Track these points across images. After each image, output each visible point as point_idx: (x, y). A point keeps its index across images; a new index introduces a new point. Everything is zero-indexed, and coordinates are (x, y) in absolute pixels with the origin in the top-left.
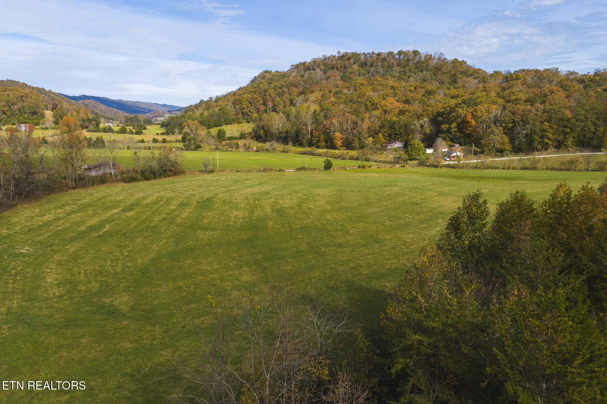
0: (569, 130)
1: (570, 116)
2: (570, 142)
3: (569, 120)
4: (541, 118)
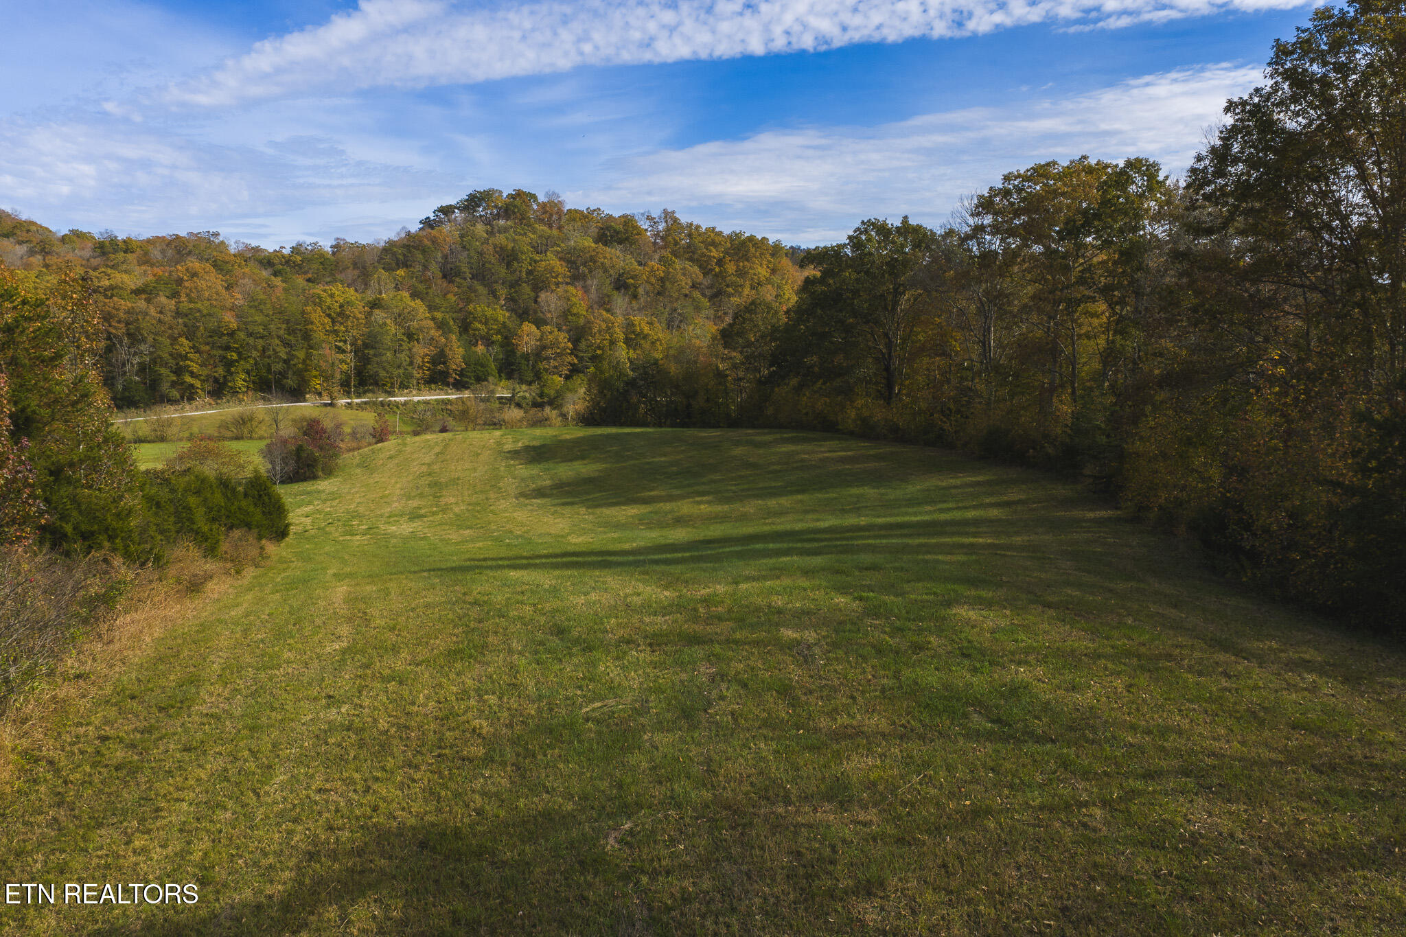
0: (235, 356)
1: (234, 326)
2: (240, 383)
3: (232, 334)
4: (171, 328)
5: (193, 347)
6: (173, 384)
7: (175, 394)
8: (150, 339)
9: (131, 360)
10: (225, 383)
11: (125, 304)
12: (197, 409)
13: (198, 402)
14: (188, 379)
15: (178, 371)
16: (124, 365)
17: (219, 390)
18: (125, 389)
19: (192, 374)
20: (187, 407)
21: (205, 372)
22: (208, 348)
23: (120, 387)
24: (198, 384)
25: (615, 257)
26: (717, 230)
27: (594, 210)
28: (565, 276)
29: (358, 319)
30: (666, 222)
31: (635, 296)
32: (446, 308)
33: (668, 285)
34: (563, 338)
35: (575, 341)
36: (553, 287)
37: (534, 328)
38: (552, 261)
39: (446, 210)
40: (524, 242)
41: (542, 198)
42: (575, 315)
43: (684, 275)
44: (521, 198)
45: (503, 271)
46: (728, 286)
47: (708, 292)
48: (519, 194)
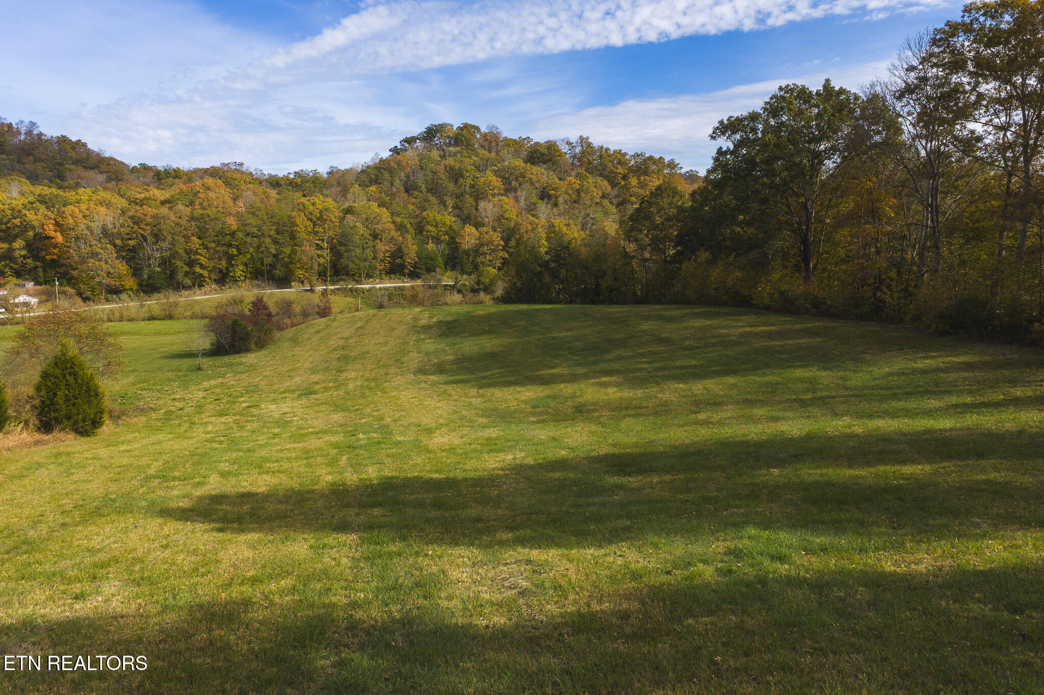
0: (235, 252)
1: (234, 227)
2: (239, 273)
3: (233, 234)
4: (186, 229)
5: (203, 244)
6: (186, 274)
7: (188, 281)
8: (169, 238)
9: (154, 253)
10: (228, 272)
11: (151, 211)
12: (205, 294)
13: (207, 288)
14: (198, 270)
15: (191, 264)
16: (149, 259)
17: (223, 278)
18: (149, 278)
19: (202, 266)
20: (198, 292)
21: (211, 264)
22: (214, 245)
23: (145, 276)
24: (206, 274)
25: (540, 174)
26: (623, 152)
27: (525, 139)
28: (499, 189)
29: (333, 222)
30: (582, 146)
31: (556, 205)
32: (406, 214)
33: (582, 194)
34: (497, 238)
35: (507, 240)
36: (490, 198)
37: (473, 229)
38: (491, 178)
39: (410, 141)
40: (468, 163)
41: (484, 129)
42: (507, 219)
43: (596, 187)
44: (467, 128)
45: (451, 186)
46: (631, 196)
47: (615, 201)
48: (466, 126)
